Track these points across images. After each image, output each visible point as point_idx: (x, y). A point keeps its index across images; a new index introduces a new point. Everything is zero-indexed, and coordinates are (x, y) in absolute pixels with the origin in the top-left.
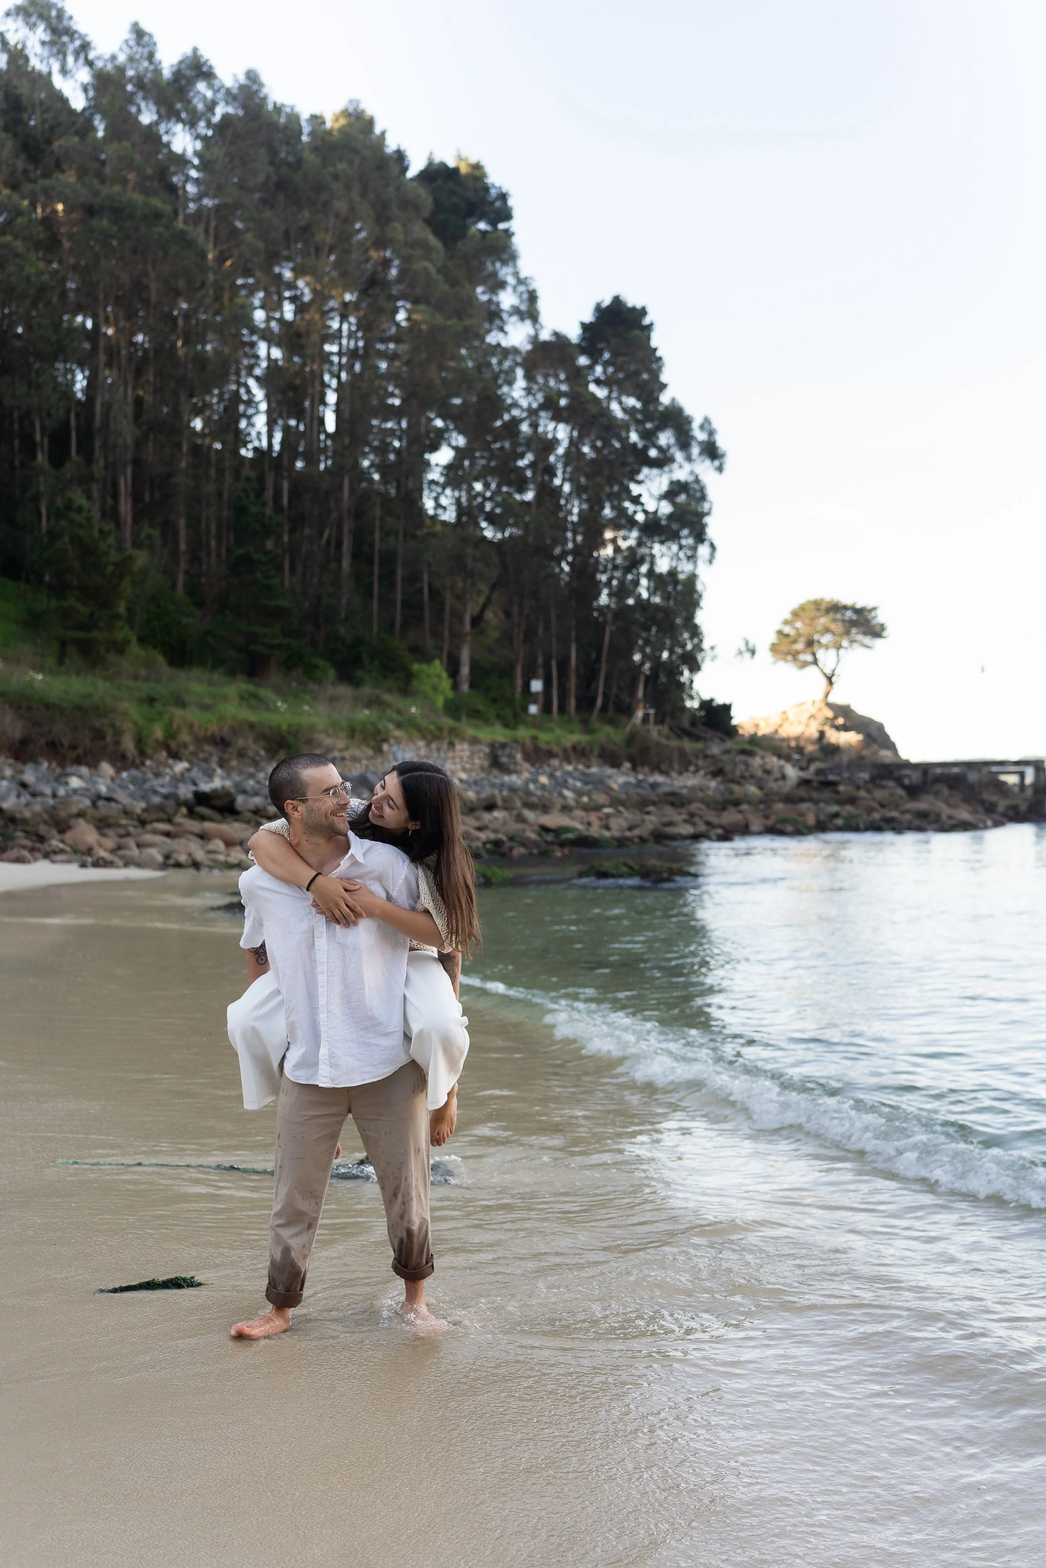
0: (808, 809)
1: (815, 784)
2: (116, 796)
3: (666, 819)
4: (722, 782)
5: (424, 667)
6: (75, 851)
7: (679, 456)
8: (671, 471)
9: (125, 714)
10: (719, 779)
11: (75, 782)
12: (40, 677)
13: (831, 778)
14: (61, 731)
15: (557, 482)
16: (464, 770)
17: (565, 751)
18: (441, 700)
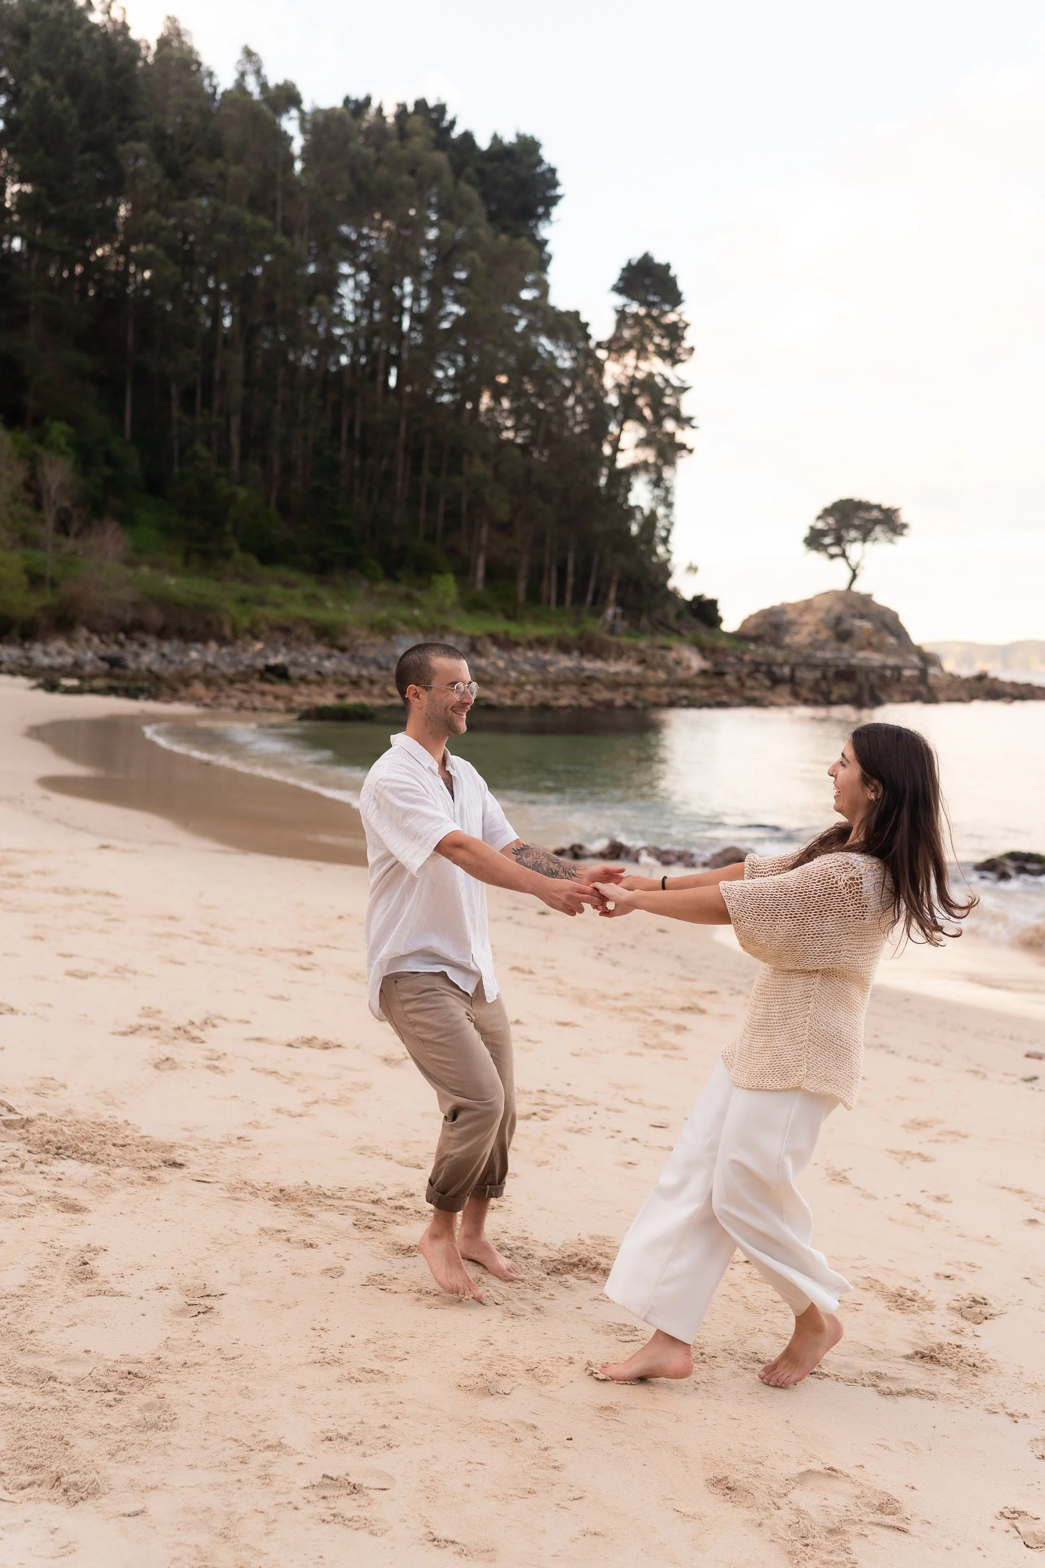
2: (218, 665)
5: (440, 578)
6: (194, 698)
9: (226, 610)
12: (173, 580)
14: (186, 621)
17: (529, 641)
18: (448, 602)
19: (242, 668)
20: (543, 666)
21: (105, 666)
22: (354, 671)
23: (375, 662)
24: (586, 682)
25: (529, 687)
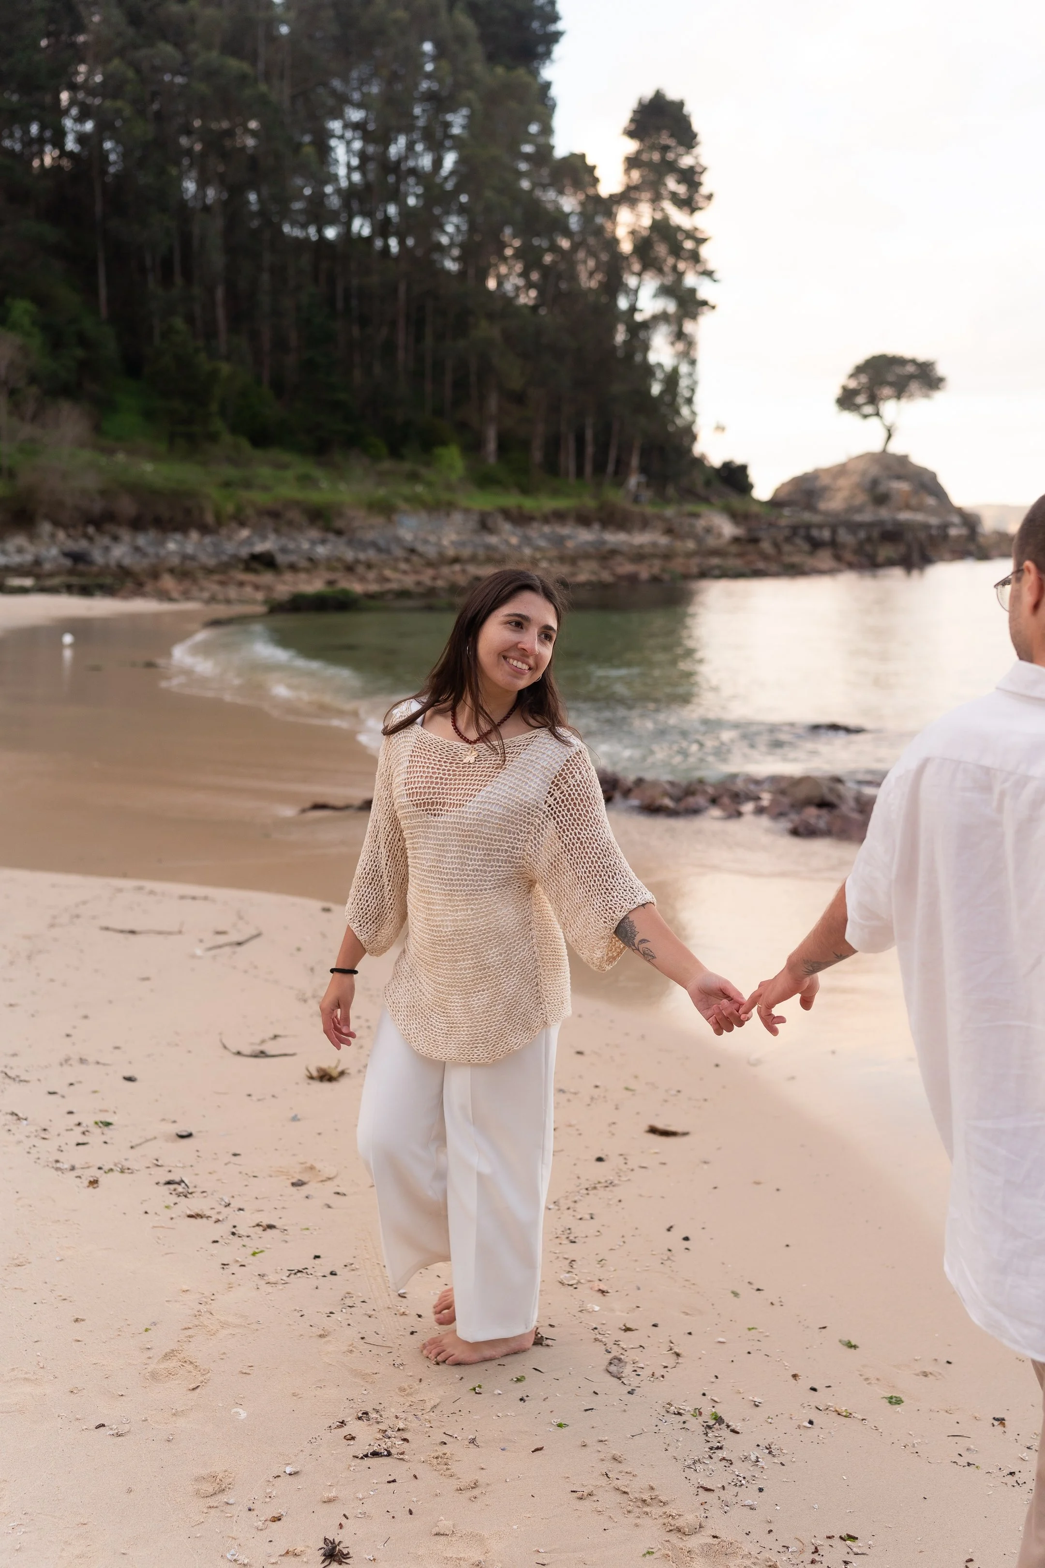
2: (198, 556)
4: (670, 539)
5: (443, 451)
9: (208, 496)
12: (152, 467)
14: (163, 509)
17: (545, 515)
18: (454, 477)
19: (224, 558)
20: (560, 541)
21: (68, 563)
22: (349, 555)
23: (374, 545)
24: (607, 556)
25: (544, 564)
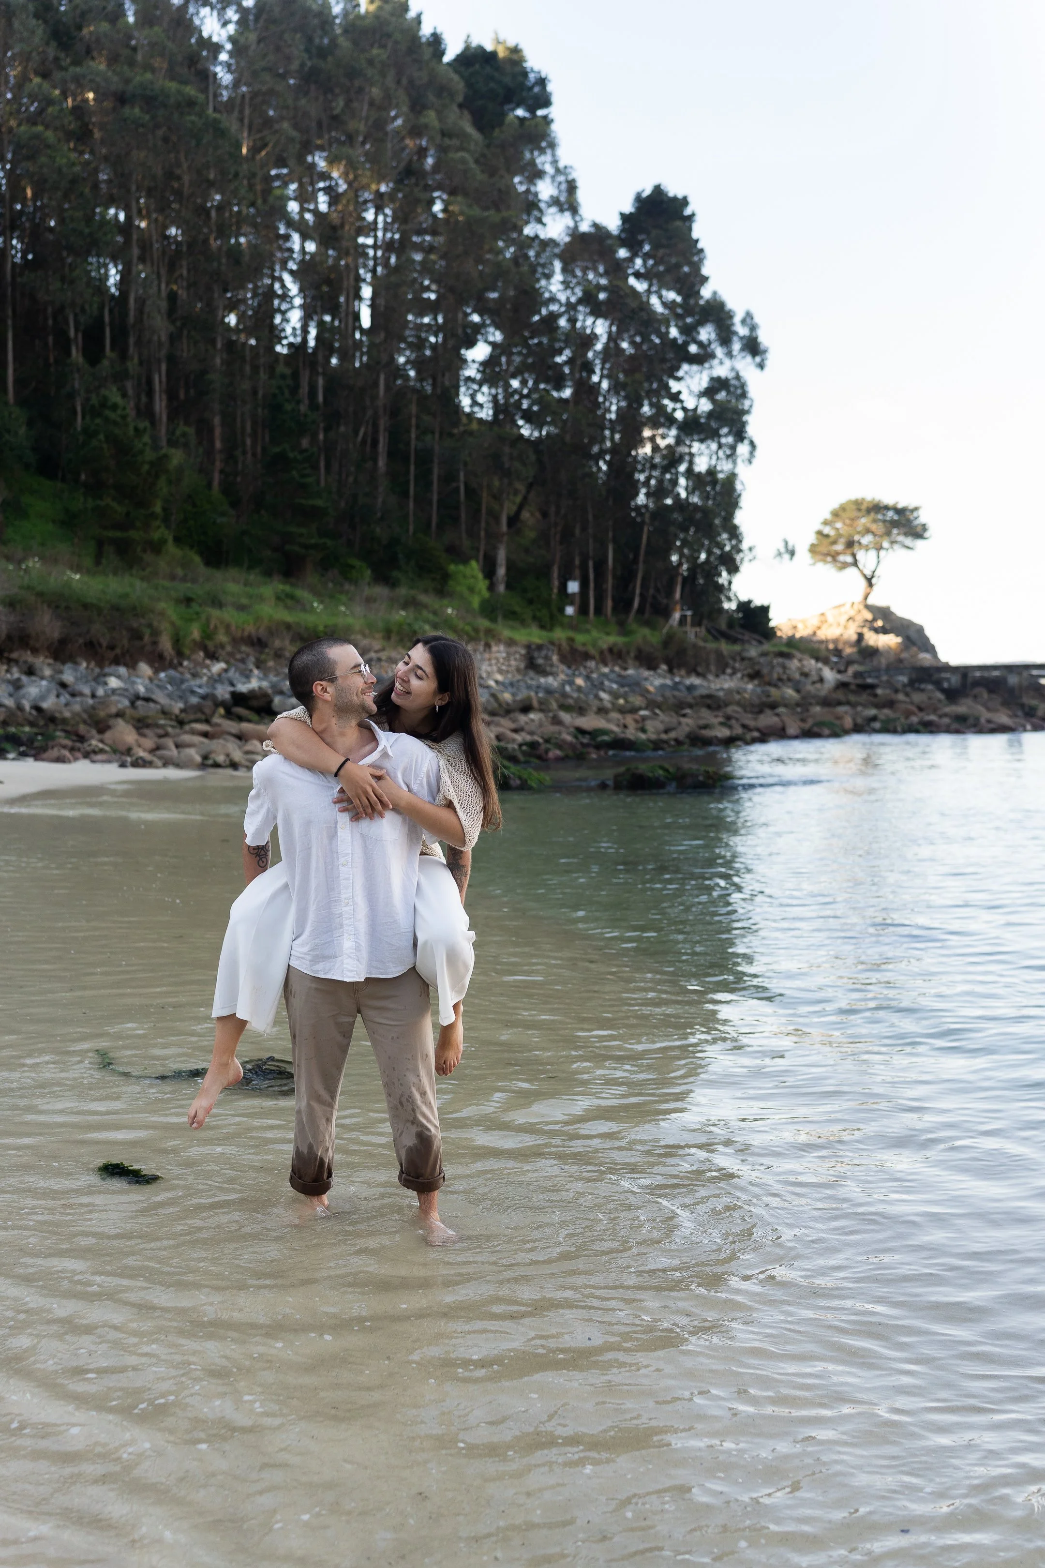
0: (846, 713)
1: (853, 687)
2: (154, 697)
3: (702, 722)
4: (759, 685)
5: (461, 567)
6: (115, 751)
7: (719, 352)
8: (711, 367)
9: (162, 614)
10: (756, 682)
11: (114, 683)
12: (78, 577)
13: (869, 681)
14: (98, 630)
15: (595, 378)
16: (500, 671)
17: (602, 652)
18: (476, 602)
